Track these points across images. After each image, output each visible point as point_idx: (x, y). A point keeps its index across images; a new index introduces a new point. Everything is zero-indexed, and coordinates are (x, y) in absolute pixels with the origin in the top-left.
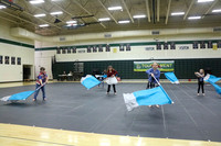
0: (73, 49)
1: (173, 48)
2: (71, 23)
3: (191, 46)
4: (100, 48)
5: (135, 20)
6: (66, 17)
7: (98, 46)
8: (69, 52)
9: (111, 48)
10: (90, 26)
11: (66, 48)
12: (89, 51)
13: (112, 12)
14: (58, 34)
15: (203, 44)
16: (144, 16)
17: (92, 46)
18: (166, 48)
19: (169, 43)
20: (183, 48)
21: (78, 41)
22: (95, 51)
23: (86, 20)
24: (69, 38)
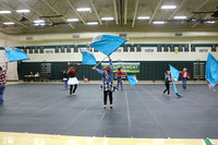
0: (40, 49)
1: (139, 50)
2: (39, 22)
3: (155, 49)
4: (68, 48)
5: (103, 22)
6: (33, 15)
7: (66, 46)
8: (36, 52)
9: (79, 49)
10: (57, 26)
11: (33, 48)
12: (57, 51)
13: (81, 13)
14: (24, 33)
15: (166, 47)
16: (112, 19)
17: (60, 47)
18: (132, 50)
19: (135, 45)
20: (148, 51)
21: (46, 41)
22: (63, 51)
23: (54, 20)
24: (37, 38)
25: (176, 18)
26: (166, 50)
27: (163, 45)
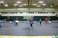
0: (7, 13)
1: (33, 13)
2: (6, 5)
3: (38, 13)
4: (14, 13)
5: (24, 6)
6: (5, 3)
7: (14, 12)
9: (17, 13)
10: (11, 6)
11: (5, 12)
12: (11, 13)
13: (18, 3)
14: (2, 8)
15: (41, 12)
16: (26, 5)
18: (32, 13)
19: (32, 12)
20: (36, 13)
21: (8, 11)
25: (43, 5)
26: (40, 13)
27: (40, 12)
